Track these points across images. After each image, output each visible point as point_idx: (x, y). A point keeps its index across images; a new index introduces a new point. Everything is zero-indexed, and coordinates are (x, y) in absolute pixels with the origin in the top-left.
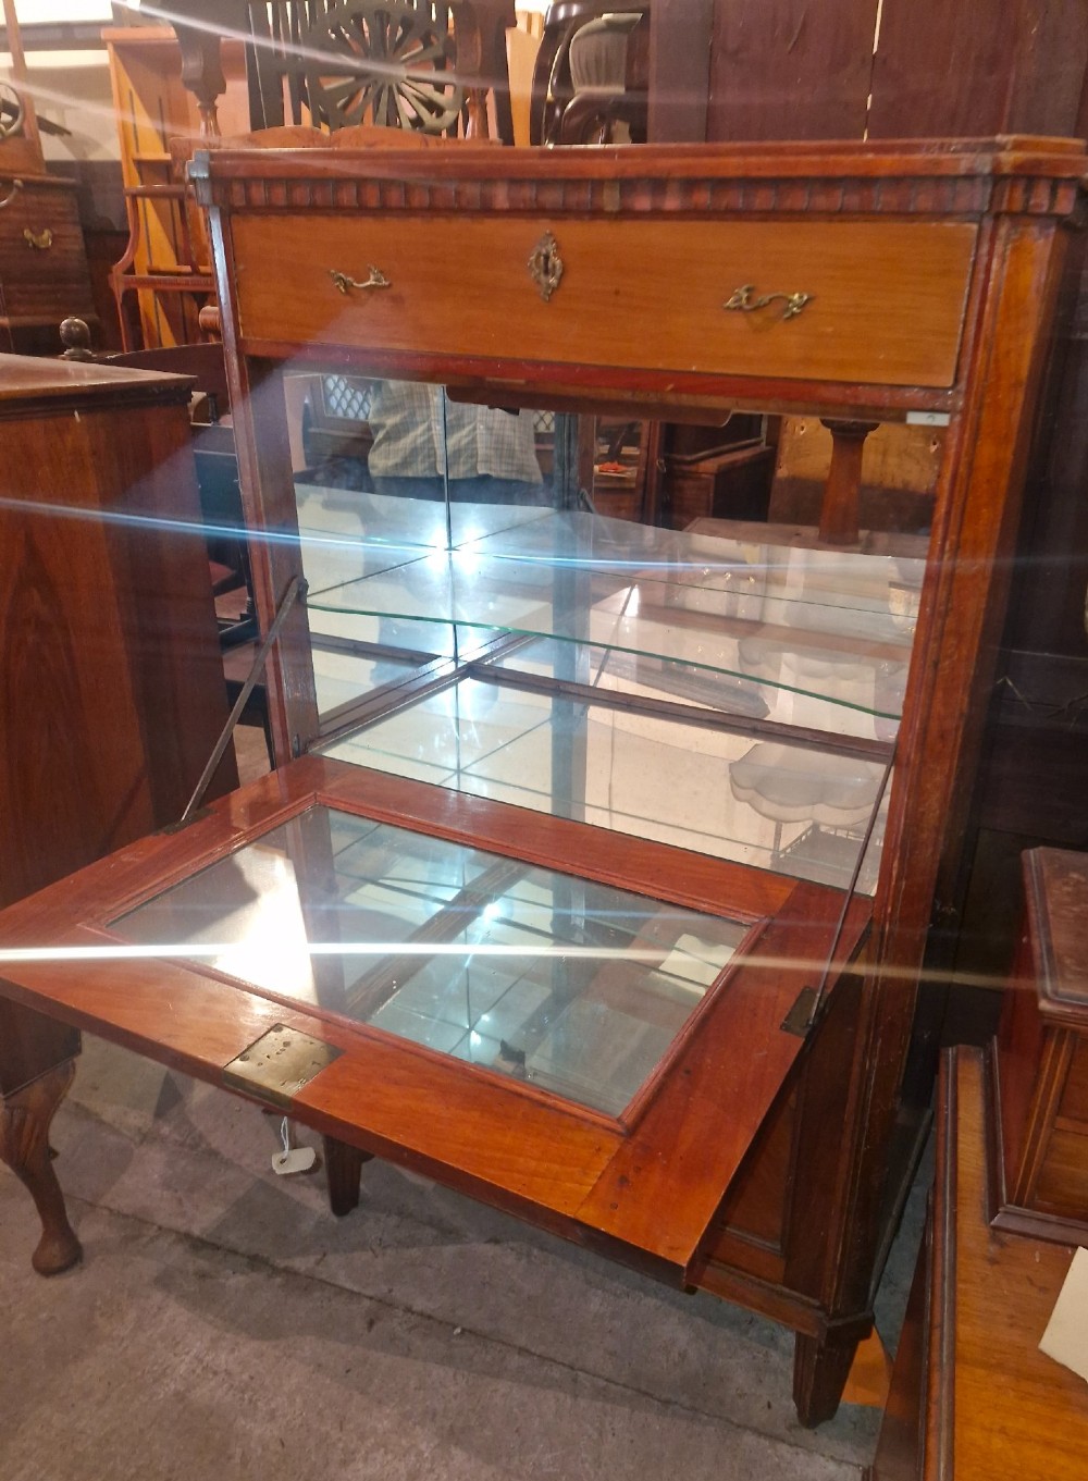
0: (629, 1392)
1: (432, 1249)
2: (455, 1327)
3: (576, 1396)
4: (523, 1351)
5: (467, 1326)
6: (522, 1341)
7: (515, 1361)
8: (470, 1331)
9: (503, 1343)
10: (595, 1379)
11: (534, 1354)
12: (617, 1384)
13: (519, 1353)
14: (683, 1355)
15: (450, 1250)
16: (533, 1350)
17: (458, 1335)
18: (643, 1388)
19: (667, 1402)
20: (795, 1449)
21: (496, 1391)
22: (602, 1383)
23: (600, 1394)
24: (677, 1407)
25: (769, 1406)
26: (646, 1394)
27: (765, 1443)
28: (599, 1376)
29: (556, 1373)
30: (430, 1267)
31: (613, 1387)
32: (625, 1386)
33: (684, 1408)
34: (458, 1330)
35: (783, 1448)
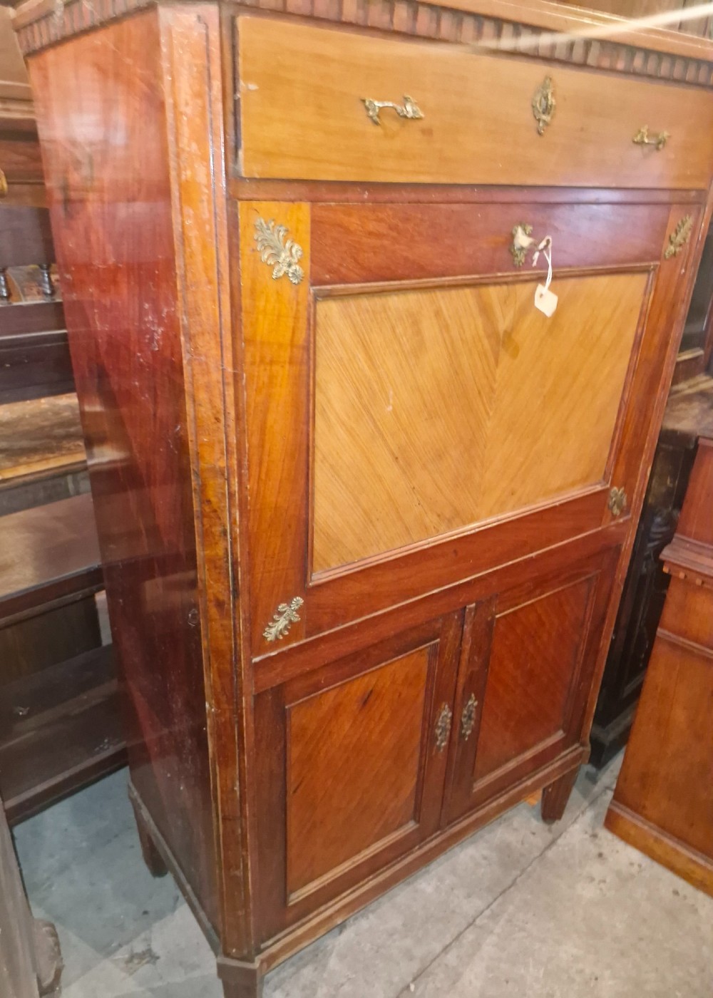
0: (500, 900)
1: (325, 975)
2: (408, 987)
3: (492, 932)
4: (446, 949)
5: (411, 979)
6: (438, 947)
7: (451, 958)
8: (414, 980)
9: (435, 959)
10: (484, 914)
11: (450, 944)
12: (492, 904)
13: (447, 953)
14: (485, 858)
15: (333, 963)
16: (447, 942)
17: (415, 988)
18: (500, 890)
19: (514, 883)
20: (563, 836)
21: (471, 983)
22: (487, 912)
23: (495, 917)
24: (518, 880)
25: (534, 834)
26: (504, 892)
27: (554, 848)
28: (482, 912)
29: (470, 936)
30: (342, 985)
31: (493, 906)
32: (495, 900)
33: (520, 876)
34: (412, 987)
35: (560, 841)
